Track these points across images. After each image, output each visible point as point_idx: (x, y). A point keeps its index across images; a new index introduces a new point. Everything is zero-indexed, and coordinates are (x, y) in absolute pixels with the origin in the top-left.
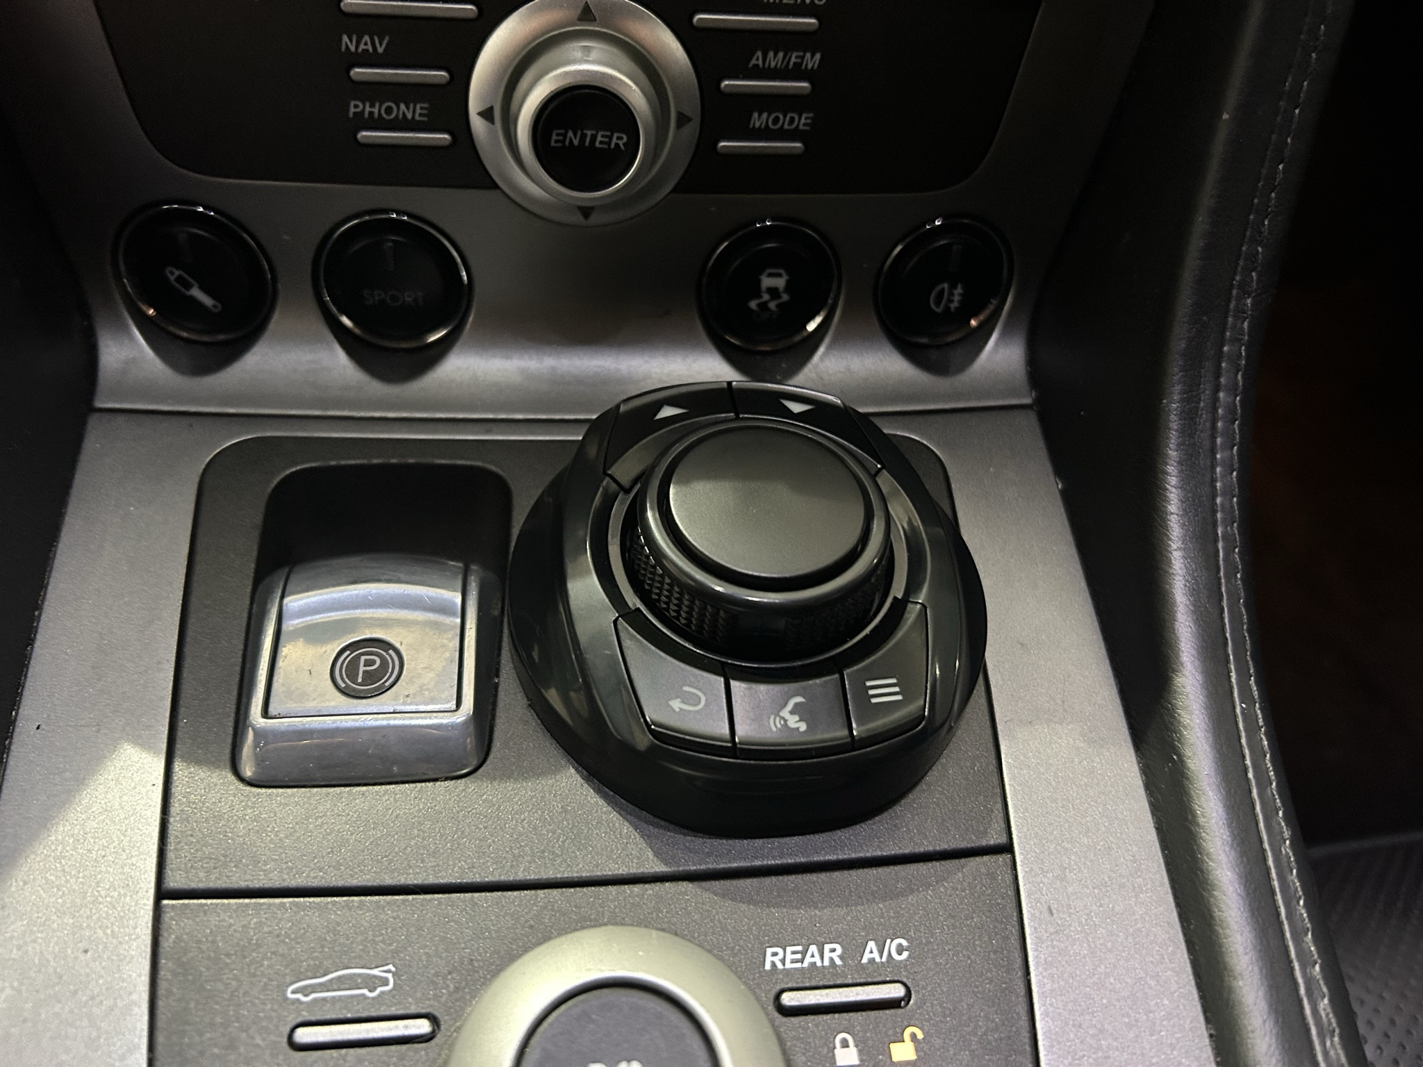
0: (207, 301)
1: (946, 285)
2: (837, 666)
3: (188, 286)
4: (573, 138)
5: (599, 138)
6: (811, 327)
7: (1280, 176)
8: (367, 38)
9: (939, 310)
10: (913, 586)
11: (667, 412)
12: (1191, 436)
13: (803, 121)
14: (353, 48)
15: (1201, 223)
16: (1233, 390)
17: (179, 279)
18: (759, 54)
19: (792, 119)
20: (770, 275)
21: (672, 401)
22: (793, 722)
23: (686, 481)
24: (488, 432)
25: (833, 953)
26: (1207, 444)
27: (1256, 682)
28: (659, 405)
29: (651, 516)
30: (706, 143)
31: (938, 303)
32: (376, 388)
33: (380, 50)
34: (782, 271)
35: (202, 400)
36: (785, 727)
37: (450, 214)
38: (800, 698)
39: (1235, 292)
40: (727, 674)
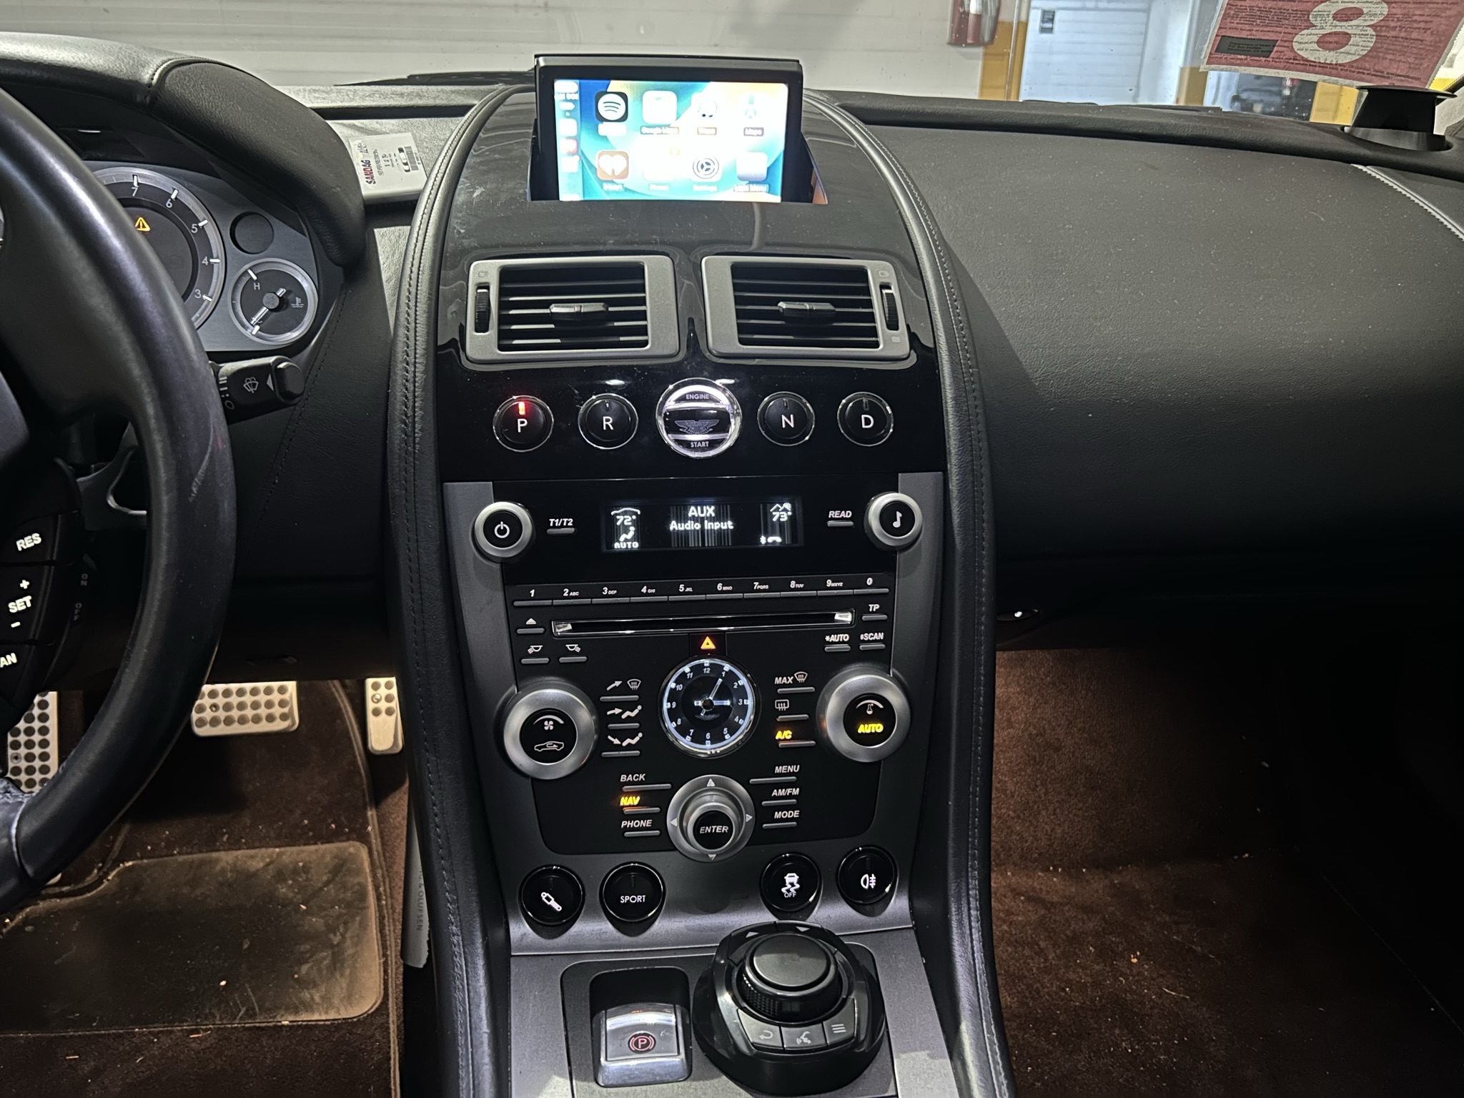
0: (556, 906)
1: (867, 875)
2: (821, 1022)
3: (550, 900)
4: (708, 829)
5: (718, 829)
6: (811, 899)
7: (978, 823)
10: (849, 993)
11: (750, 934)
13: (796, 814)
17: (547, 898)
18: (775, 791)
19: (791, 814)
21: (752, 930)
22: (806, 1040)
23: (760, 955)
24: (675, 954)
27: (995, 1027)
28: (747, 932)
29: (748, 969)
30: (758, 826)
31: (865, 884)
32: (626, 938)
34: (794, 874)
35: (553, 949)
36: (803, 1042)
37: (657, 861)
38: (807, 1032)
39: (970, 869)
40: (779, 1025)
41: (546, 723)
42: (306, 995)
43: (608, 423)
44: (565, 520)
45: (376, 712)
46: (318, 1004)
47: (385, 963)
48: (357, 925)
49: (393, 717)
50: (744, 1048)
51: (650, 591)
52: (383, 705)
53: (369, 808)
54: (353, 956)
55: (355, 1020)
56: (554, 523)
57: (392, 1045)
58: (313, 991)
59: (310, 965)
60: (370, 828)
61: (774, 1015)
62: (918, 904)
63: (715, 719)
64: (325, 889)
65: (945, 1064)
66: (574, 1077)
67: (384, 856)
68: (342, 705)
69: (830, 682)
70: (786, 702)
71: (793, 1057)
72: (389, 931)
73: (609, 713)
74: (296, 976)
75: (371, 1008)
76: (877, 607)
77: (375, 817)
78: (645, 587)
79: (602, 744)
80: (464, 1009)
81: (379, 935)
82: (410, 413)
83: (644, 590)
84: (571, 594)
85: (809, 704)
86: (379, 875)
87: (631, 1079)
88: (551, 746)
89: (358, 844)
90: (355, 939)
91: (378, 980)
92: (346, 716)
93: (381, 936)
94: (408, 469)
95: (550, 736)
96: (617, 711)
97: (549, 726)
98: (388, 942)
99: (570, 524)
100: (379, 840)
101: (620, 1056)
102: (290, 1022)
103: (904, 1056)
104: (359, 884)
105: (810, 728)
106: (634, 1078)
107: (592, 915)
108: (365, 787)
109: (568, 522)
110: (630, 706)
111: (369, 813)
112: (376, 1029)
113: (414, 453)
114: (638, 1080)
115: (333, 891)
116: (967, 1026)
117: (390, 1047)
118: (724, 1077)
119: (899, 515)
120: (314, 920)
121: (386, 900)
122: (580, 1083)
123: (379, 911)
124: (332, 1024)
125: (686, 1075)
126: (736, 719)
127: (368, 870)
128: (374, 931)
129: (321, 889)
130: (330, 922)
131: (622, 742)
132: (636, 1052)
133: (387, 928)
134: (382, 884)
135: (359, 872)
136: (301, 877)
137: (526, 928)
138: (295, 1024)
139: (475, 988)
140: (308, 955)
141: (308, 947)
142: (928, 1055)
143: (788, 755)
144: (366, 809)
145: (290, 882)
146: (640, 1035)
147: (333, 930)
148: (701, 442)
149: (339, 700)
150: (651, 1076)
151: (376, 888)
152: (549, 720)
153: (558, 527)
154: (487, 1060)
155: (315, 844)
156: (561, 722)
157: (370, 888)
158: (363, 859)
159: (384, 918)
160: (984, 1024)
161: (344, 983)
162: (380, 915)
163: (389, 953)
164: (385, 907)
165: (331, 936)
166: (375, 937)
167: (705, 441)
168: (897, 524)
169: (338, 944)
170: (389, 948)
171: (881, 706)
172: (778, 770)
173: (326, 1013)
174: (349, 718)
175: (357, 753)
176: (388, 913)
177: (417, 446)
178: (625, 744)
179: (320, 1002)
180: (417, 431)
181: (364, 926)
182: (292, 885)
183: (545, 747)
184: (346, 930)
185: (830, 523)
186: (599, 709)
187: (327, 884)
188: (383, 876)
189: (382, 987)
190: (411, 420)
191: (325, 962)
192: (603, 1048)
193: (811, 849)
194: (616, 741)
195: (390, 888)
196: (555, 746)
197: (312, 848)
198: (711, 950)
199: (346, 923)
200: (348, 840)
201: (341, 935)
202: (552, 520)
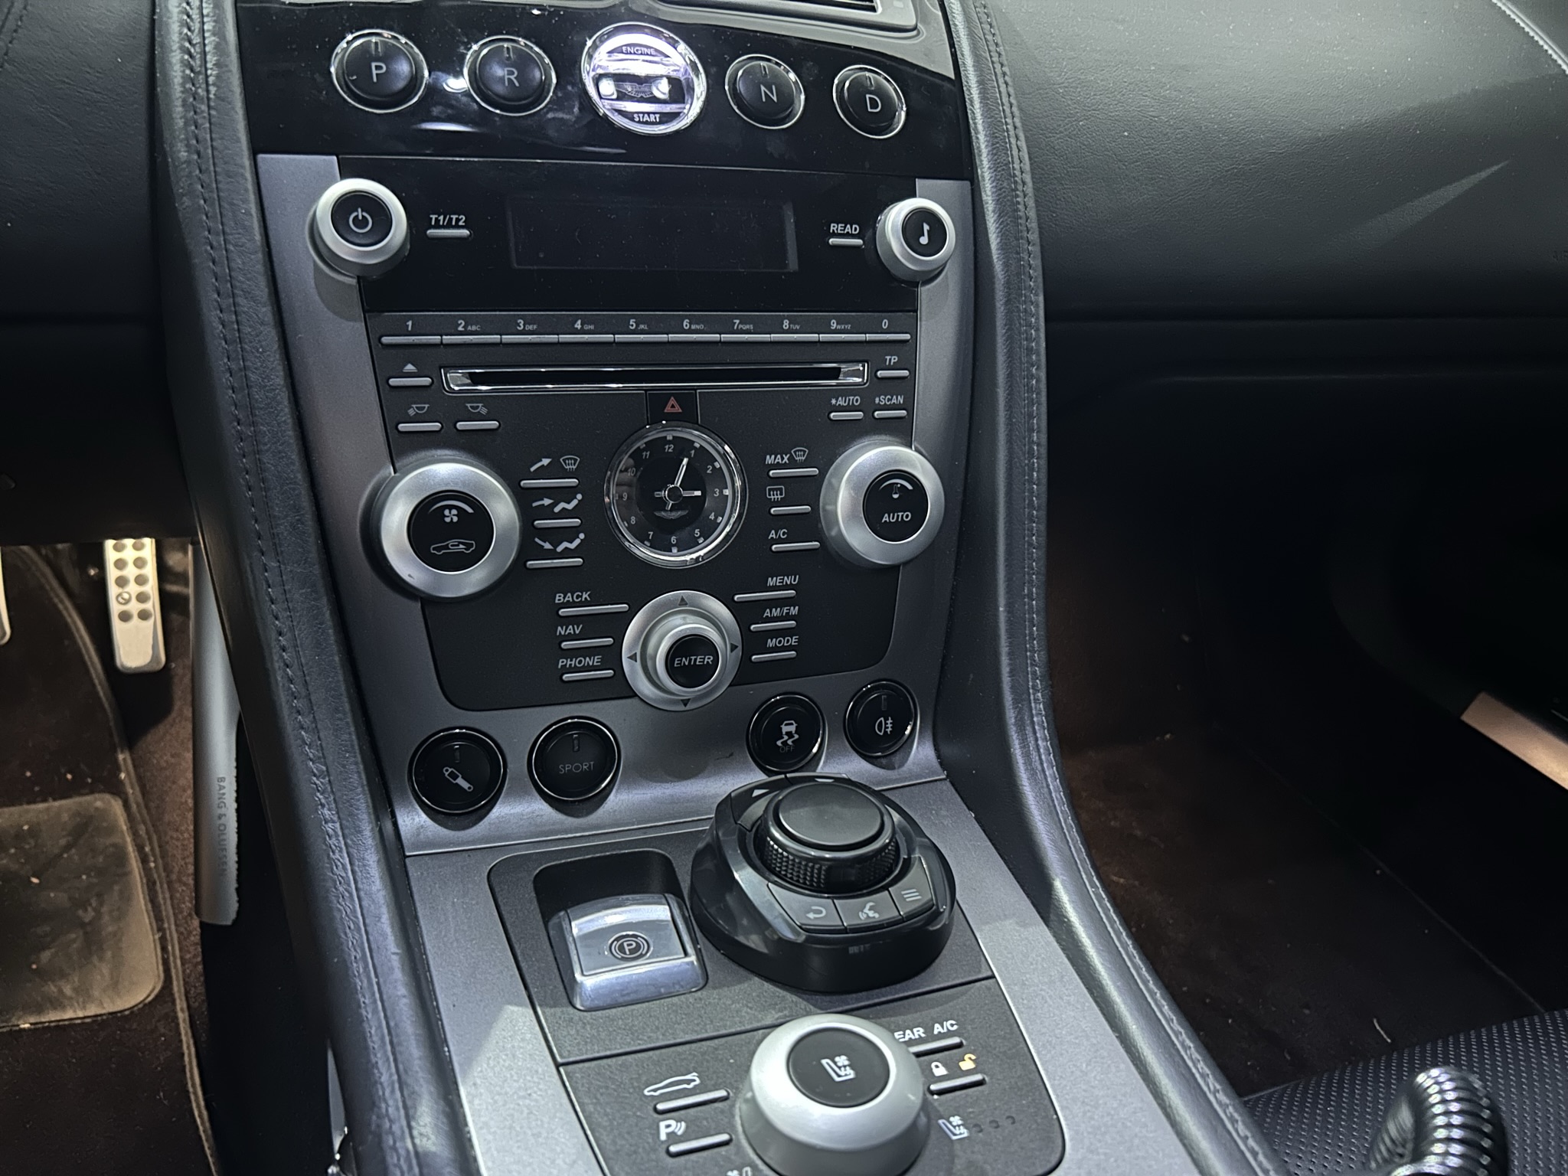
0: (465, 785)
1: (882, 719)
2: (886, 888)
3: (456, 777)
4: (685, 663)
5: (698, 660)
6: (814, 750)
7: (1036, 633)
8: (571, 627)
9: (881, 734)
10: (910, 852)
11: (757, 793)
12: (1030, 765)
13: (794, 641)
14: (563, 633)
15: (1005, 660)
16: (1045, 739)
17: (452, 774)
18: (768, 610)
19: (788, 641)
20: (786, 725)
21: (758, 787)
22: (871, 914)
23: (787, 811)
24: (645, 833)
25: (919, 1032)
26: (1039, 768)
27: (1097, 879)
28: (751, 791)
29: (774, 832)
30: (745, 659)
31: (880, 730)
33: (577, 632)
34: (793, 722)
35: (468, 843)
36: (868, 917)
37: (608, 714)
38: (871, 904)
39: (1031, 691)
40: (832, 899)
41: (447, 512)
42: (52, 988)
43: (512, 77)
44: (454, 217)
45: (125, 617)
46: (71, 998)
47: (163, 941)
48: (116, 894)
49: (151, 621)
50: (789, 935)
51: (586, 327)
52: (134, 607)
53: (119, 751)
54: (115, 934)
55: (127, 1013)
56: (437, 220)
57: (184, 1038)
58: (62, 983)
59: (53, 950)
60: (123, 776)
61: (819, 886)
62: (948, 750)
63: (682, 517)
64: (65, 855)
65: (1041, 933)
66: (537, 1004)
67: (147, 806)
68: (69, 620)
69: (838, 461)
70: (781, 490)
71: (858, 937)
72: (164, 898)
73: (535, 504)
74: (34, 966)
75: (148, 996)
76: (894, 359)
77: (129, 762)
78: (579, 322)
79: (528, 547)
80: (356, 924)
81: (149, 906)
82: (196, 40)
83: (578, 325)
84: (469, 328)
85: (810, 490)
86: (142, 832)
87: (623, 996)
88: (457, 546)
89: (107, 796)
90: (115, 913)
91: (154, 961)
92: (77, 635)
93: (153, 907)
94: (200, 121)
95: (453, 531)
96: (547, 502)
97: (451, 516)
98: (164, 913)
99: (461, 223)
100: (137, 789)
101: (605, 967)
102: (31, 1024)
103: (987, 928)
104: (114, 845)
105: (811, 525)
106: (628, 994)
107: (519, 793)
108: (112, 724)
109: (458, 220)
110: (566, 494)
111: (121, 757)
112: (159, 1021)
113: (209, 99)
114: (633, 997)
115: (76, 858)
116: (1063, 882)
117: (181, 1041)
118: (756, 979)
119: (926, 227)
120: (52, 895)
121: (155, 862)
122: (548, 1010)
123: (146, 875)
124: (94, 1022)
125: (702, 982)
126: (712, 517)
127: (125, 828)
128: (142, 902)
129: (60, 855)
130: (77, 896)
131: (556, 546)
132: (624, 959)
133: (160, 896)
134: (147, 843)
135: (112, 829)
136: (29, 843)
137: (422, 818)
138: (40, 1026)
139: (369, 894)
140: (49, 939)
141: (48, 929)
142: (1017, 923)
143: (786, 563)
144: (115, 752)
145: (13, 851)
146: (627, 936)
147: (84, 905)
148: (649, 114)
149: (65, 613)
150: (652, 989)
151: (140, 848)
152: (451, 507)
153: (443, 227)
154: (402, 990)
155: (45, 800)
156: (470, 510)
157: (131, 848)
158: (115, 814)
159: (154, 883)
160: (1084, 876)
161: (105, 970)
162: (148, 881)
163: (166, 925)
164: (154, 871)
165: (80, 912)
166: (144, 907)
167: (654, 113)
168: (924, 240)
169: (90, 923)
170: (166, 921)
171: (910, 487)
172: (771, 582)
173: (84, 1008)
174: (81, 637)
175: (96, 681)
176: (159, 877)
177: (213, 89)
178: (560, 549)
179: (74, 995)
180: (209, 65)
181: (126, 897)
182: (15, 854)
183: (447, 547)
184: (101, 904)
185: (832, 241)
186: (523, 499)
187: (68, 847)
188: (148, 832)
189: (161, 968)
190: (198, 49)
191: (75, 946)
192: (575, 958)
193: (807, 687)
194: (547, 546)
195: (160, 847)
196: (461, 546)
197: (41, 806)
198: (704, 823)
199: (99, 895)
200: (92, 792)
201: (94, 910)
202: (434, 217)
